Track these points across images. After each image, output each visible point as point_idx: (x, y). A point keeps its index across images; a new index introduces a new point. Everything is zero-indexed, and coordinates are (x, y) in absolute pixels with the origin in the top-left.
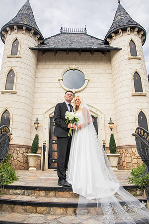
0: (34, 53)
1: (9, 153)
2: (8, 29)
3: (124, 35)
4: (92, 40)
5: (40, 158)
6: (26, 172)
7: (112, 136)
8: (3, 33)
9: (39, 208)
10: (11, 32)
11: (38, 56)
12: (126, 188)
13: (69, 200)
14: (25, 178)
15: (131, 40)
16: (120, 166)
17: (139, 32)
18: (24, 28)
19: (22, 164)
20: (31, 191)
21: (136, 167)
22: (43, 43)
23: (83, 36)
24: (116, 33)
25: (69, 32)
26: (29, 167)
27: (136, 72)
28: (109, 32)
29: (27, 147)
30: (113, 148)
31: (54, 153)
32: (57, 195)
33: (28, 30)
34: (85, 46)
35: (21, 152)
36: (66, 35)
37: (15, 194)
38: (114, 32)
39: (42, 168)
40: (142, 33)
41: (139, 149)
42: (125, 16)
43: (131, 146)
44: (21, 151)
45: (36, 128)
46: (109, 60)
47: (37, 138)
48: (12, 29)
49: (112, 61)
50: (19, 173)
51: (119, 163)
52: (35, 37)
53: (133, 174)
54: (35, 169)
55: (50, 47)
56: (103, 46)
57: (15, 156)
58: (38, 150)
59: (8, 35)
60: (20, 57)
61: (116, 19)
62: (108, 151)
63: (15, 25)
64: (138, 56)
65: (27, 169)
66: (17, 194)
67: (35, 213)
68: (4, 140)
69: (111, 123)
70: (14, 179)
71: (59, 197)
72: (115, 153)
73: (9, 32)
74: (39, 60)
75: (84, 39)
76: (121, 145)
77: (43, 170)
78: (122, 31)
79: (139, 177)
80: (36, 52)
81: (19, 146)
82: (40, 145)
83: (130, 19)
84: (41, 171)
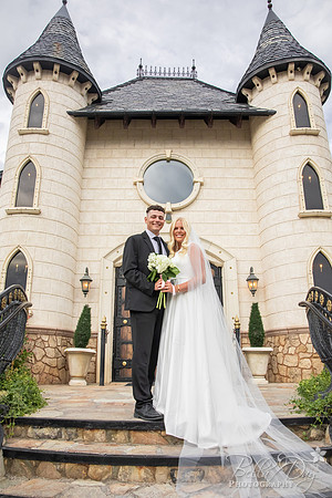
0: (79, 123)
1: (26, 347)
2: (19, 69)
3: (280, 80)
4: (208, 94)
5: (93, 359)
6: (63, 389)
7: (255, 307)
8: (9, 79)
9: (92, 468)
10: (27, 76)
11: (88, 129)
12: (286, 422)
13: (159, 450)
14: (62, 401)
15: (298, 93)
16: (272, 374)
17: (314, 74)
18: (57, 68)
19: (55, 372)
20: (74, 430)
21: (309, 378)
22: (99, 102)
23: (189, 85)
24: (264, 76)
25: (158, 75)
26: (70, 378)
27: (308, 164)
28: (246, 75)
29: (65, 333)
30: (256, 334)
31: (125, 346)
32: (132, 439)
33: (66, 71)
34: (193, 108)
35: (52, 344)
36: (149, 83)
37: (40, 438)
38: (259, 75)
39: (98, 380)
40: (322, 76)
41: (314, 337)
42: (284, 38)
43: (297, 331)
44: (51, 341)
45: (86, 292)
46: (248, 138)
47: (87, 312)
48: (29, 69)
49: (254, 140)
50: (48, 392)
51: (270, 369)
52: (81, 88)
53: (302, 391)
54: (84, 382)
55: (114, 109)
56: (233, 107)
57: (39, 353)
58: (91, 340)
59: (21, 83)
60: (47, 134)
61: (264, 46)
62: (246, 340)
63: (36, 61)
64: (314, 127)
65: (67, 383)
66: (43, 437)
67: (85, 479)
68: (14, 319)
69: (252, 279)
70: (37, 404)
71: (138, 442)
72: (261, 346)
73: (23, 78)
74: (90, 139)
75: (190, 90)
76: (275, 327)
77: (102, 384)
78: (277, 71)
79: (315, 398)
80: (85, 120)
81: (47, 331)
82: (93, 329)
83: (294, 45)
84: (97, 387)
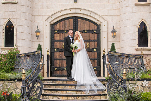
7: (113, 45)
31: (56, 61)
77: (48, 77)
